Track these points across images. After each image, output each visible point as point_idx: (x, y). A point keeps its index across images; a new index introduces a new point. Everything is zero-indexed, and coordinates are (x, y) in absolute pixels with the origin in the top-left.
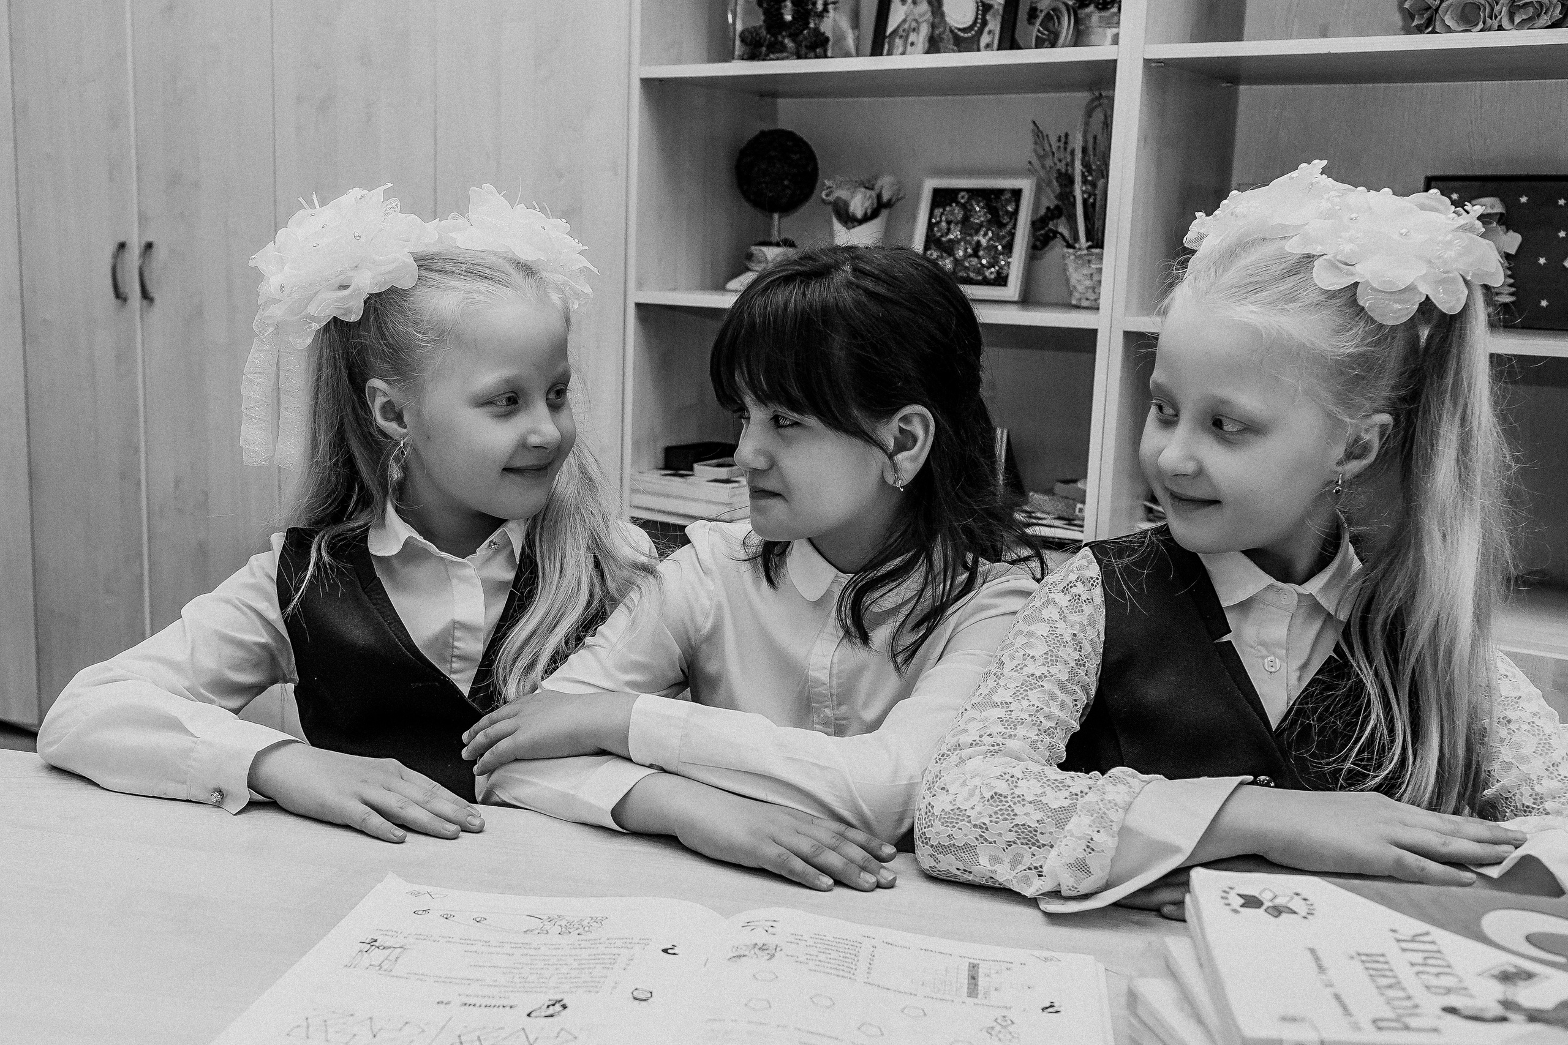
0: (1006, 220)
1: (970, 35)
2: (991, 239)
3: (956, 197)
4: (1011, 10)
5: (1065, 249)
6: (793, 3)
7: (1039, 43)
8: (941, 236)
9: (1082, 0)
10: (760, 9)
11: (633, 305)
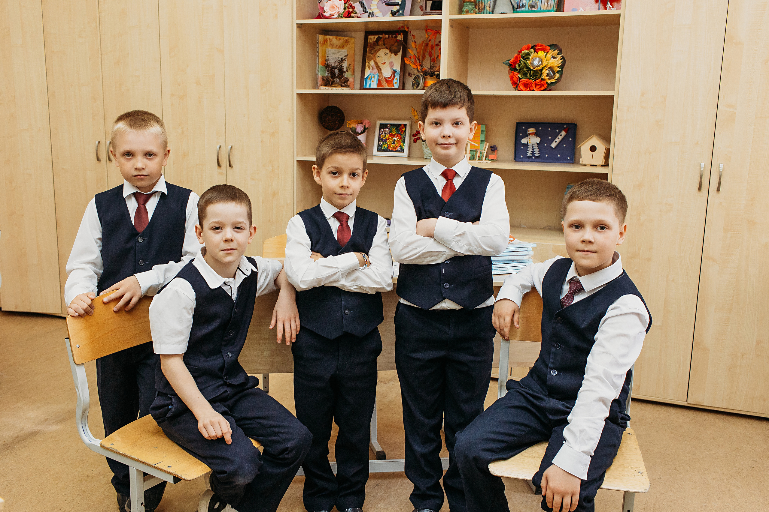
0: (403, 133)
1: (390, 79)
2: (398, 139)
3: (387, 126)
4: (402, 73)
5: (422, 142)
6: (338, 70)
7: (413, 85)
8: (383, 138)
9: (426, 74)
10: (326, 70)
11: (296, 161)
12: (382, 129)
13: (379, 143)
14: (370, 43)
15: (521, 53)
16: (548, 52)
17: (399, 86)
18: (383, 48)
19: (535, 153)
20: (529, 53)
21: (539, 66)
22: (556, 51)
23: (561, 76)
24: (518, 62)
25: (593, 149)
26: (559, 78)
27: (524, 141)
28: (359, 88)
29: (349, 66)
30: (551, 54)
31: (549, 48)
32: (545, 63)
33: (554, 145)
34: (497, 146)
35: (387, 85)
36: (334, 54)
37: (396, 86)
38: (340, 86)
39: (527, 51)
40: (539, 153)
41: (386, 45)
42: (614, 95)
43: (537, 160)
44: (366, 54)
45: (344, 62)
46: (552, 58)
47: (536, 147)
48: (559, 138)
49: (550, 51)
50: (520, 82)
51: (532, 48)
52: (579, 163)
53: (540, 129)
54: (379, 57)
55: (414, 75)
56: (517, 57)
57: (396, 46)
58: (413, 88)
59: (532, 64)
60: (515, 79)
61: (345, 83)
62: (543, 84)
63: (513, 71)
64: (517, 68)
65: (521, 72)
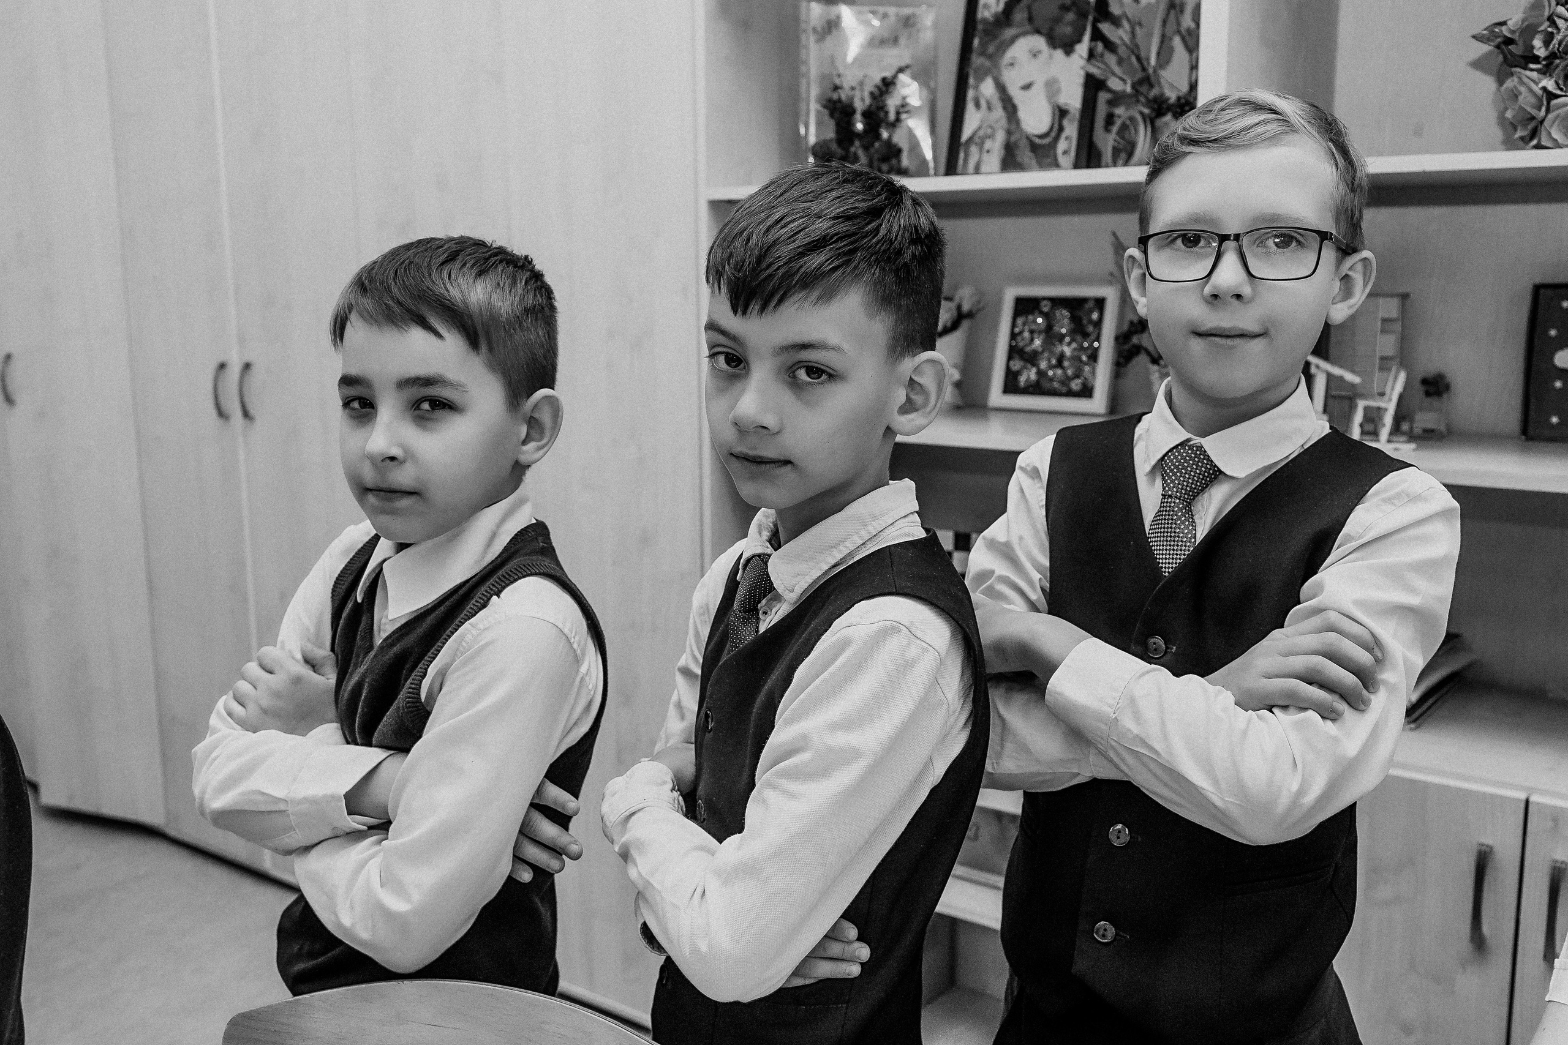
0: (1090, 329)
1: (1046, 141)
2: (1075, 350)
3: (1038, 306)
6: (865, 116)
7: (1117, 150)
8: (1025, 346)
9: (1158, 109)
10: (830, 119)
12: (1021, 316)
13: (1012, 363)
14: (985, 21)
17: (1075, 160)
18: (1024, 34)
24: (1541, 25)
27: (1564, 358)
28: (943, 171)
34: (1451, 377)
35: (1034, 160)
36: (862, 66)
37: (1067, 159)
41: (1038, 24)
44: (970, 60)
50: (1550, 111)
54: (1012, 64)
57: (1070, 23)
58: (1116, 162)
60: (1526, 99)
63: (1516, 66)
64: (1536, 52)
65: (1557, 66)
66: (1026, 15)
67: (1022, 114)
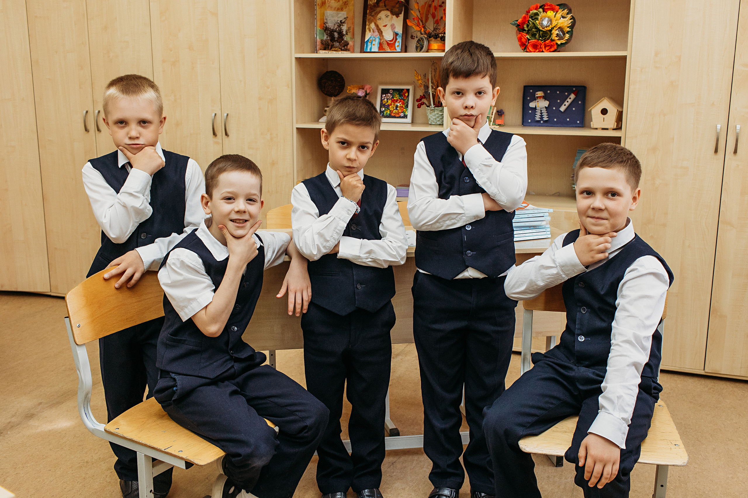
0: (405, 98)
1: (392, 42)
2: (401, 104)
3: (389, 91)
4: (404, 35)
5: (427, 107)
6: (337, 33)
7: (417, 47)
8: (385, 103)
9: (430, 36)
10: (325, 33)
11: (295, 128)
12: (384, 94)
13: (381, 109)
14: (371, 5)
15: (530, 13)
16: (557, 12)
17: (401, 50)
18: (383, 10)
19: (544, 118)
20: (537, 12)
21: (549, 26)
22: (566, 10)
23: (571, 36)
24: (526, 22)
25: (604, 112)
26: (569, 38)
27: (532, 105)
28: (359, 51)
29: (349, 29)
30: (561, 14)
31: (557, 7)
32: (554, 23)
33: (563, 108)
34: (504, 111)
35: (388, 48)
36: (333, 16)
37: (398, 49)
38: (339, 50)
39: (535, 11)
40: (547, 118)
41: (387, 7)
42: (627, 56)
43: (545, 124)
44: (366, 16)
45: (344, 24)
46: (561, 18)
47: (544, 111)
48: (568, 102)
49: (560, 11)
50: (529, 43)
51: (540, 7)
52: (590, 127)
53: (549, 92)
54: (380, 19)
55: (417, 37)
56: (525, 17)
57: (398, 8)
58: (417, 50)
59: (542, 24)
60: (523, 40)
61: (345, 47)
62: (553, 45)
63: (521, 32)
64: (525, 29)
65: (530, 33)
66: (383, 4)
67: (384, 34)
